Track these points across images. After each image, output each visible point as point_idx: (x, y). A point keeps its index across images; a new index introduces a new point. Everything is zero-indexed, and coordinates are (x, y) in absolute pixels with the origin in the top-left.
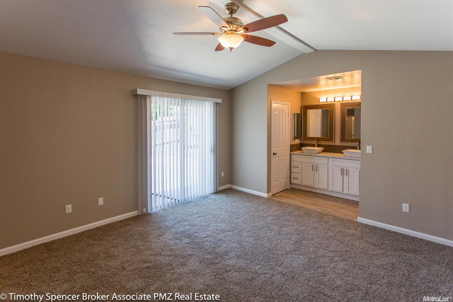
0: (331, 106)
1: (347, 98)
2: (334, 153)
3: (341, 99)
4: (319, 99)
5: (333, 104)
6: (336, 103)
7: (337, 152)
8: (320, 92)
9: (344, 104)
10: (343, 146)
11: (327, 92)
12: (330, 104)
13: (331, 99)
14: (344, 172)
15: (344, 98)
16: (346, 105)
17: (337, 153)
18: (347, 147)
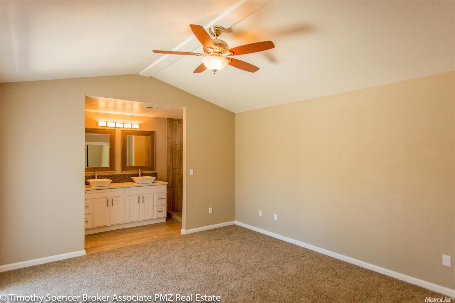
0: (112, 132)
1: (128, 126)
2: (115, 183)
3: (121, 126)
4: (97, 123)
5: (114, 130)
6: (116, 129)
7: (118, 181)
8: (99, 115)
9: (125, 131)
10: (124, 174)
11: (106, 116)
12: (110, 130)
13: (111, 125)
14: (141, 200)
15: (125, 125)
16: (127, 132)
17: (118, 183)
18: (127, 175)
